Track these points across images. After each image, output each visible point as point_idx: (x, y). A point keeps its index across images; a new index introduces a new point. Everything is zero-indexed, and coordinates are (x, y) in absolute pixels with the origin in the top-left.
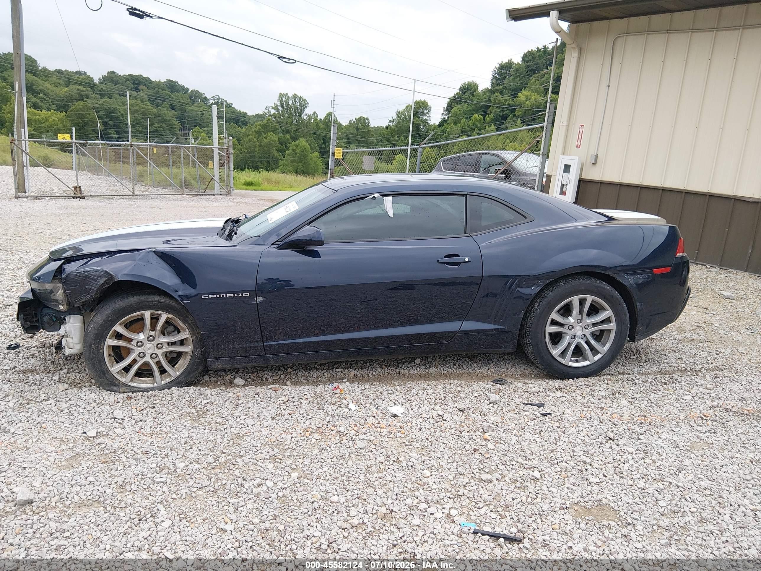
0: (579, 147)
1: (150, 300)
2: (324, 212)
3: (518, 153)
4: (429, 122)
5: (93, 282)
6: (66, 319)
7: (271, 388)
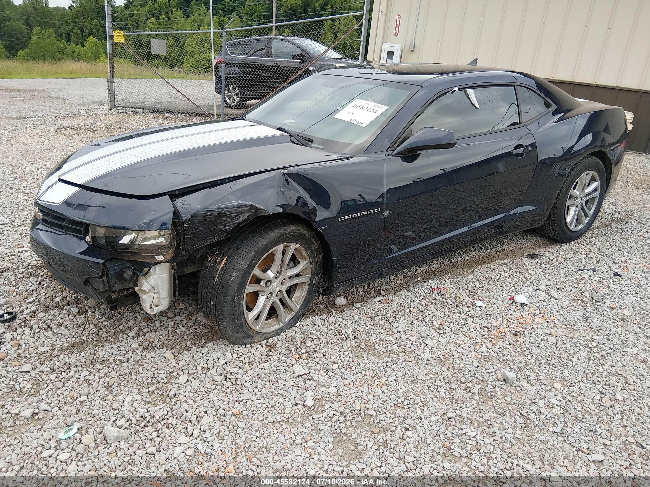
0: (397, 35)
1: (288, 231)
4: (115, 4)
5: (229, 220)
6: (151, 270)
7: (379, 301)
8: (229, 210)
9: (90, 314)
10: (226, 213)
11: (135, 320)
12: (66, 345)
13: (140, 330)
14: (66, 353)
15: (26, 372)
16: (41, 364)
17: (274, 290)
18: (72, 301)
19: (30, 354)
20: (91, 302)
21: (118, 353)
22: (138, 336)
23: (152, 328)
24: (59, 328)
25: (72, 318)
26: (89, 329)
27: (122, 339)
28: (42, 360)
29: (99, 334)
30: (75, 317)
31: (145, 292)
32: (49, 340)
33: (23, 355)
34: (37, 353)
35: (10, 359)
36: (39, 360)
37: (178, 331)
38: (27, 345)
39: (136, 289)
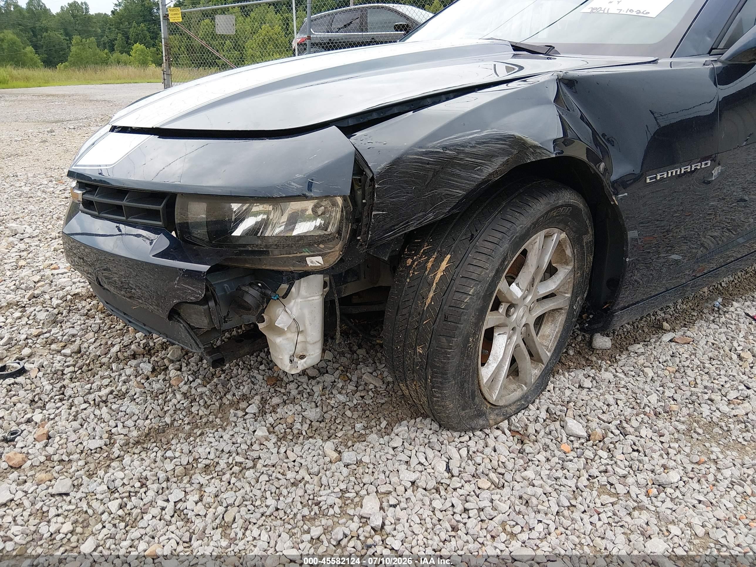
1: (560, 202)
2: (728, 23)
3: (431, 15)
5: (463, 174)
6: (293, 289)
7: (671, 341)
8: (467, 150)
9: (173, 373)
10: (461, 156)
11: (253, 383)
12: (135, 433)
13: (264, 401)
14: (137, 451)
15: (60, 495)
16: (90, 476)
17: (518, 322)
18: (141, 350)
19: (69, 454)
20: (172, 352)
21: (233, 449)
22: (262, 412)
23: (285, 397)
24: (120, 402)
25: (143, 381)
26: (174, 401)
27: (235, 419)
28: (92, 466)
29: (193, 410)
30: (148, 379)
31: (280, 332)
32: (103, 425)
33: (56, 458)
34: (82, 452)
35: (32, 466)
36: (87, 468)
37: (332, 402)
38: (64, 436)
39: (261, 326)
